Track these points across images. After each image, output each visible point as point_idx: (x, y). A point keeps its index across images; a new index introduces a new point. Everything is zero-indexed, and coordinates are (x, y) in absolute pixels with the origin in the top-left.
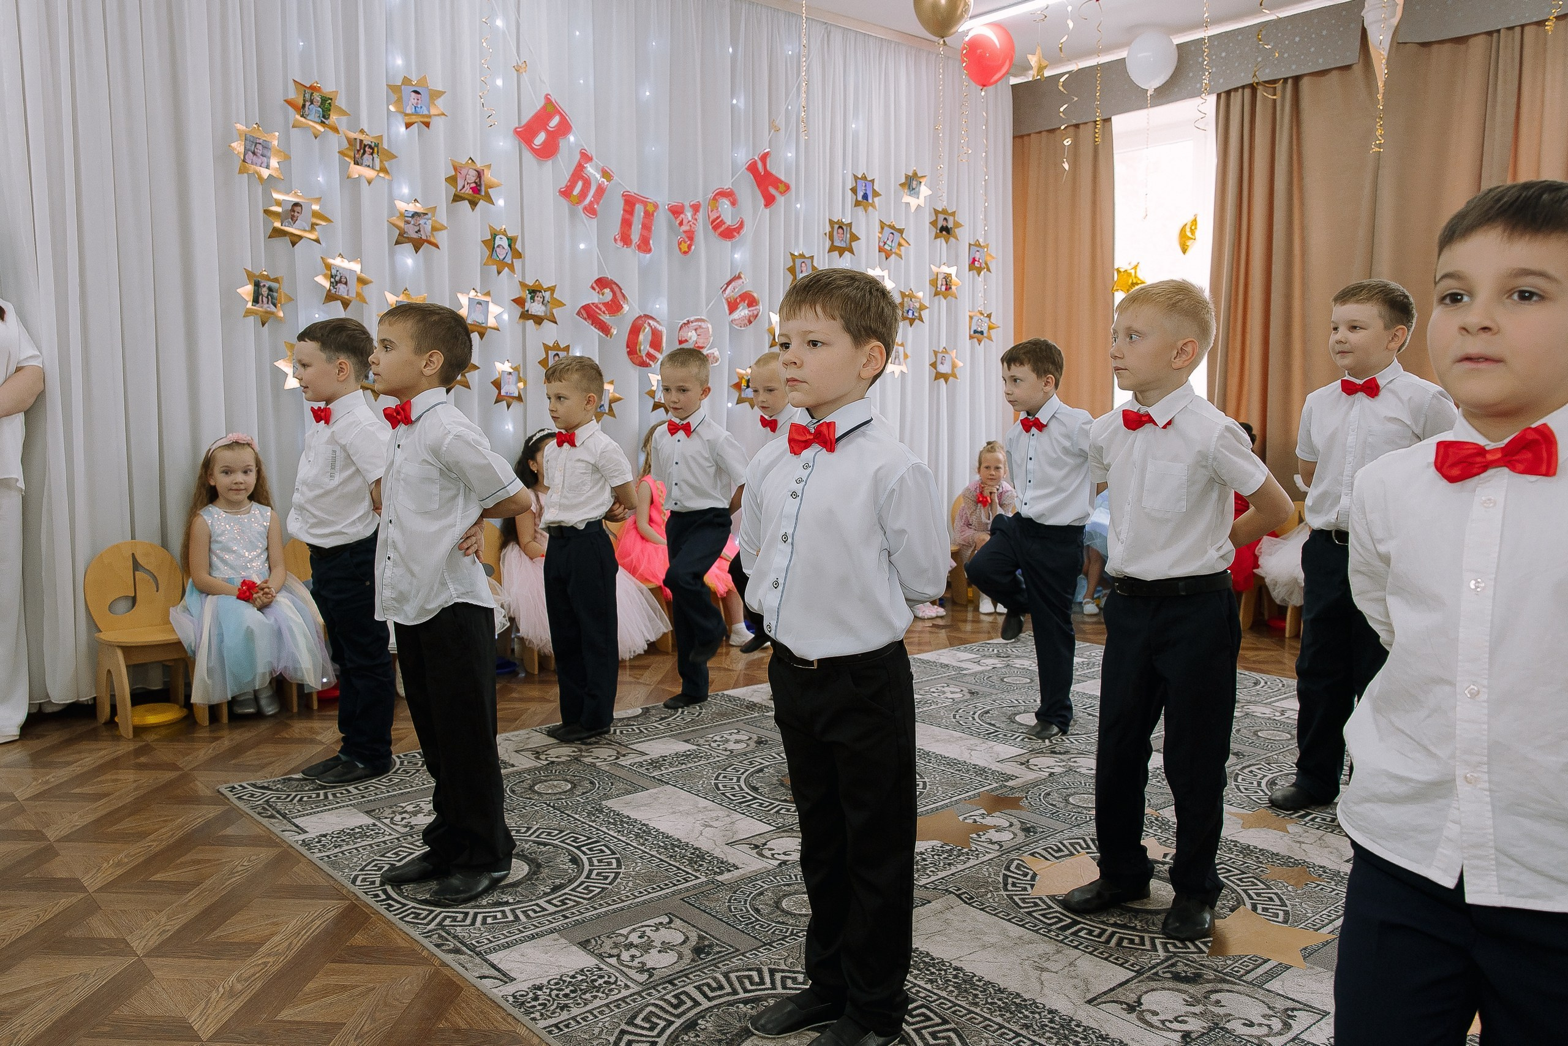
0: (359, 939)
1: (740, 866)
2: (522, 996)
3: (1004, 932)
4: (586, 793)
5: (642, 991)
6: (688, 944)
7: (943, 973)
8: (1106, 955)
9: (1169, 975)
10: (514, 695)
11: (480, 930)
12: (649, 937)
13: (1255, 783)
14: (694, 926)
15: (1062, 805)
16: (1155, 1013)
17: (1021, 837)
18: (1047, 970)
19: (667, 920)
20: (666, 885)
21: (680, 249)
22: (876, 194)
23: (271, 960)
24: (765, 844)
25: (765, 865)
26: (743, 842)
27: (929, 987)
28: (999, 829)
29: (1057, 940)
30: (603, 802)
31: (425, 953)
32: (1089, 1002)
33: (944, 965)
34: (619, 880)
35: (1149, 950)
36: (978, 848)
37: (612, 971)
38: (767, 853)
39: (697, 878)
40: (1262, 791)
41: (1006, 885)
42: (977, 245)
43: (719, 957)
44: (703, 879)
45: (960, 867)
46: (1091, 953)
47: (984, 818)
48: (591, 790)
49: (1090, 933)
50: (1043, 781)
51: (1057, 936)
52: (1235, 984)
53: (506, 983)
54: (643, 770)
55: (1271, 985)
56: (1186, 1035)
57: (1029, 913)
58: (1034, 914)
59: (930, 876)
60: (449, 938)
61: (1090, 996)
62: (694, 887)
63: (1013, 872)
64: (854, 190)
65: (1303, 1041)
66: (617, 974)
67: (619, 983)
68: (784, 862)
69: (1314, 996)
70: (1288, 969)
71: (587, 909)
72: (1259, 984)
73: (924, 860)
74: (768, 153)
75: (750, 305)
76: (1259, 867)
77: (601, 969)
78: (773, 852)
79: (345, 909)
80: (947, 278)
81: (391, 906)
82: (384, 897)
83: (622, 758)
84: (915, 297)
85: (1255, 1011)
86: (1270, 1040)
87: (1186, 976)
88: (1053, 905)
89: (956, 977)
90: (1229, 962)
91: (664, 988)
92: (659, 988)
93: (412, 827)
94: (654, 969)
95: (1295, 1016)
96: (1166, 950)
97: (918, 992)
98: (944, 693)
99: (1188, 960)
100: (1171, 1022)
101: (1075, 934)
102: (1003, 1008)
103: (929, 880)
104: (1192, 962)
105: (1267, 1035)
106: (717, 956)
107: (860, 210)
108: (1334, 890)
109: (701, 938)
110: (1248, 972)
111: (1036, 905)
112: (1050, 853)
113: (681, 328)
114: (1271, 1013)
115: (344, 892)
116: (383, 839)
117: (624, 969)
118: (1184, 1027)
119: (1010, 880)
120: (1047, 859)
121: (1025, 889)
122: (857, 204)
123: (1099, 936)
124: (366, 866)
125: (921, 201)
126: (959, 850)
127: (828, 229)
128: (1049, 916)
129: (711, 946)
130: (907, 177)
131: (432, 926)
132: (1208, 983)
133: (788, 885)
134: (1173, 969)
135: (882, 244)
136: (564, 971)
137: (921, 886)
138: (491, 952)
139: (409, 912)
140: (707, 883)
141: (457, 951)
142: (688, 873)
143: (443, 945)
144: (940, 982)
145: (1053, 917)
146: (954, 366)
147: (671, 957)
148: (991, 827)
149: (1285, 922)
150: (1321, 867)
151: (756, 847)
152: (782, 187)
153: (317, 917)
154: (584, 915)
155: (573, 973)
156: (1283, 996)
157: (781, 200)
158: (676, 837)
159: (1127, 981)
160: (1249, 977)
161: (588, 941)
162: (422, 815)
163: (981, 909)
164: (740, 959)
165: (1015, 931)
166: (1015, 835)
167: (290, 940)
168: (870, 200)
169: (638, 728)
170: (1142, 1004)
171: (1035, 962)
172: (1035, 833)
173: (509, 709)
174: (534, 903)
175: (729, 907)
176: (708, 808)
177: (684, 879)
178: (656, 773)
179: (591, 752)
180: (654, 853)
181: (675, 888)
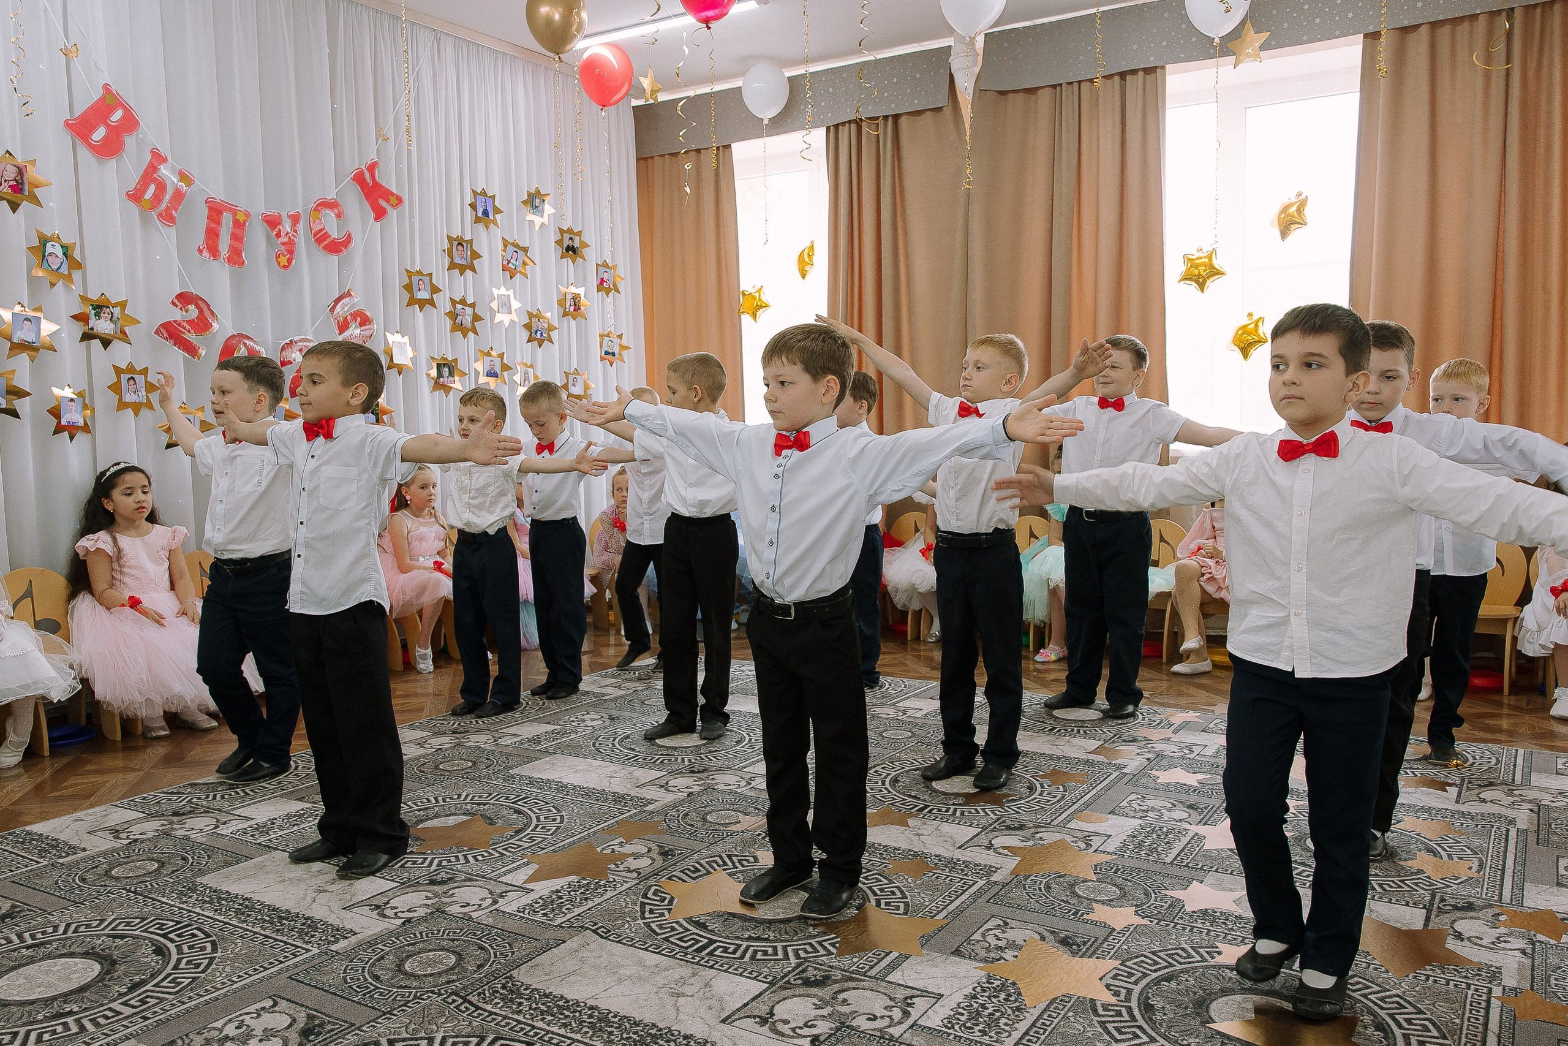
1: (358, 931)
3: (641, 962)
4: (177, 870)
6: (295, 1026)
7: (577, 1014)
8: (741, 970)
9: (799, 982)
10: (89, 767)
12: (248, 1026)
13: (880, 782)
14: (303, 1006)
15: (699, 824)
16: (786, 1022)
17: (659, 860)
18: (683, 995)
19: (271, 1003)
20: (271, 963)
21: (279, 263)
22: (497, 211)
24: (388, 903)
25: (386, 925)
26: (363, 904)
27: (562, 1031)
28: (637, 856)
29: (693, 963)
30: (198, 879)
32: (723, 1021)
33: (578, 1006)
34: (213, 967)
35: (781, 960)
36: (616, 878)
38: (389, 912)
39: (308, 950)
40: (886, 789)
41: (643, 913)
42: (605, 265)
43: (331, 1036)
44: (316, 951)
45: (597, 901)
46: (726, 971)
47: (622, 846)
48: (183, 867)
49: (726, 950)
50: (682, 802)
51: (693, 958)
52: (860, 980)
54: (248, 838)
55: (895, 977)
56: (815, 1039)
57: (666, 939)
58: (671, 939)
59: (566, 914)
61: (724, 1015)
62: (304, 961)
63: (650, 899)
64: (473, 206)
65: (920, 1026)
68: (409, 920)
69: (930, 981)
70: (907, 958)
71: (173, 1005)
72: (881, 978)
73: (560, 898)
74: (376, 163)
75: (362, 324)
76: (883, 863)
78: (396, 910)
80: (576, 298)
83: (222, 826)
84: (543, 318)
85: (877, 1003)
86: (891, 1030)
87: (816, 980)
88: (690, 927)
89: (590, 1016)
90: (855, 960)
95: (914, 1003)
96: (797, 956)
97: (552, 1038)
98: (584, 721)
99: (818, 964)
100: (801, 1028)
101: (711, 953)
102: (638, 1041)
103: (564, 919)
104: (821, 965)
105: (889, 1026)
106: (328, 1035)
107: (481, 227)
108: (948, 876)
109: (310, 1017)
110: (872, 967)
111: (673, 929)
112: (687, 875)
113: (283, 349)
114: (892, 1003)
118: (814, 1031)
119: (648, 908)
120: (684, 881)
121: (663, 915)
122: (477, 220)
123: (734, 952)
125: (545, 220)
126: (597, 883)
127: (446, 246)
128: (685, 939)
129: (321, 1025)
130: (529, 194)
132: (836, 983)
133: (412, 944)
134: (804, 975)
135: (505, 263)
137: (556, 926)
140: (319, 955)
142: (297, 947)
144: (574, 1025)
145: (689, 940)
146: (586, 387)
147: (272, 1045)
148: (629, 855)
149: (905, 913)
150: (937, 856)
151: (377, 907)
152: (393, 200)
154: (169, 1013)
156: (903, 985)
157: (393, 214)
158: (284, 908)
159: (761, 994)
160: (873, 972)
161: (173, 1042)
163: (617, 942)
164: (355, 1034)
165: (652, 959)
166: (653, 860)
168: (491, 217)
169: (243, 791)
170: (774, 1015)
171: (672, 988)
172: (673, 856)
173: (82, 784)
175: (345, 978)
176: (324, 872)
177: (292, 954)
178: (262, 839)
179: (184, 823)
180: (258, 930)
181: (282, 965)
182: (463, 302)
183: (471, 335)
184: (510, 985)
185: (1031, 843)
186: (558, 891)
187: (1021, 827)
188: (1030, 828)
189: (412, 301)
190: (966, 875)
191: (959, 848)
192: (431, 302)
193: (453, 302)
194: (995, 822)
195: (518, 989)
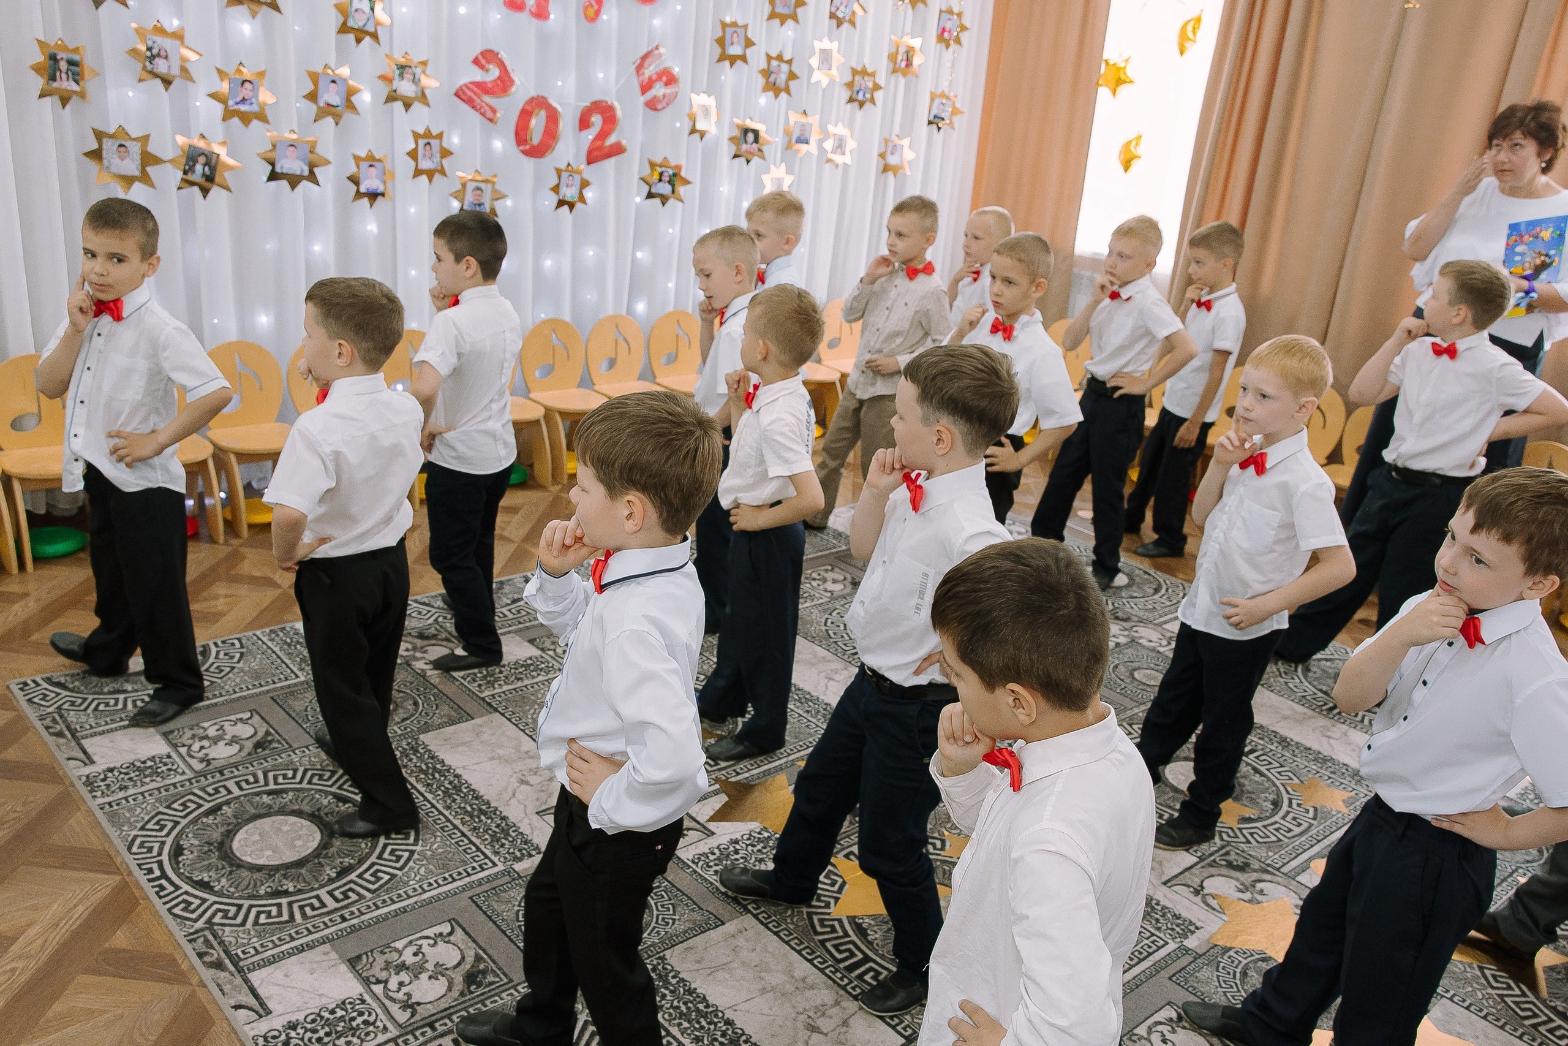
0: (120, 939)
2: (274, 1037)
4: (406, 719)
5: (399, 1037)
6: (462, 967)
11: (249, 934)
12: (423, 955)
14: (474, 941)
18: (818, 1030)
19: (449, 929)
20: (460, 873)
21: (586, 15)
23: (20, 965)
29: (840, 986)
30: (421, 736)
31: (184, 966)
33: (716, 1016)
34: (411, 864)
37: (374, 1005)
42: (950, 12)
43: (489, 991)
44: (501, 867)
48: (412, 715)
53: (261, 1016)
57: (823, 943)
58: (828, 944)
60: (215, 944)
62: (488, 879)
66: (379, 1011)
67: (379, 1023)
71: (369, 907)
75: (667, 84)
77: (363, 1001)
79: (113, 889)
80: (909, 51)
81: (162, 888)
82: (157, 873)
84: (868, 74)
88: (851, 932)
91: (423, 1034)
92: (418, 1033)
93: (209, 763)
94: (419, 1004)
101: (861, 976)
106: (487, 989)
109: (477, 959)
111: (834, 930)
113: (583, 112)
115: (118, 863)
116: (174, 781)
117: (387, 1002)
124: (148, 821)
128: (842, 948)
129: (484, 972)
131: (200, 924)
135: (832, 11)
136: (324, 1001)
138: (254, 970)
139: (180, 899)
140: (503, 873)
141: (218, 965)
142: (486, 856)
143: (206, 953)
145: (845, 950)
147: (439, 987)
153: (81, 901)
154: (363, 918)
155: (333, 1006)
158: (486, 796)
161: (359, 957)
162: (224, 742)
163: (775, 934)
164: (511, 994)
165: (802, 968)
167: (45, 936)
171: (809, 1017)
174: (314, 893)
176: (531, 754)
177: (480, 866)
178: (487, 693)
179: (425, 652)
180: (457, 822)
181: (468, 879)
182: (780, 58)
183: (783, 95)
184: (660, 967)
185: (1247, 896)
186: (736, 842)
187: (1243, 868)
188: (1255, 871)
189: (723, 57)
190: (1159, 929)
191: (1165, 883)
192: (743, 58)
193: (769, 58)
194: (1217, 851)
195: (667, 976)
